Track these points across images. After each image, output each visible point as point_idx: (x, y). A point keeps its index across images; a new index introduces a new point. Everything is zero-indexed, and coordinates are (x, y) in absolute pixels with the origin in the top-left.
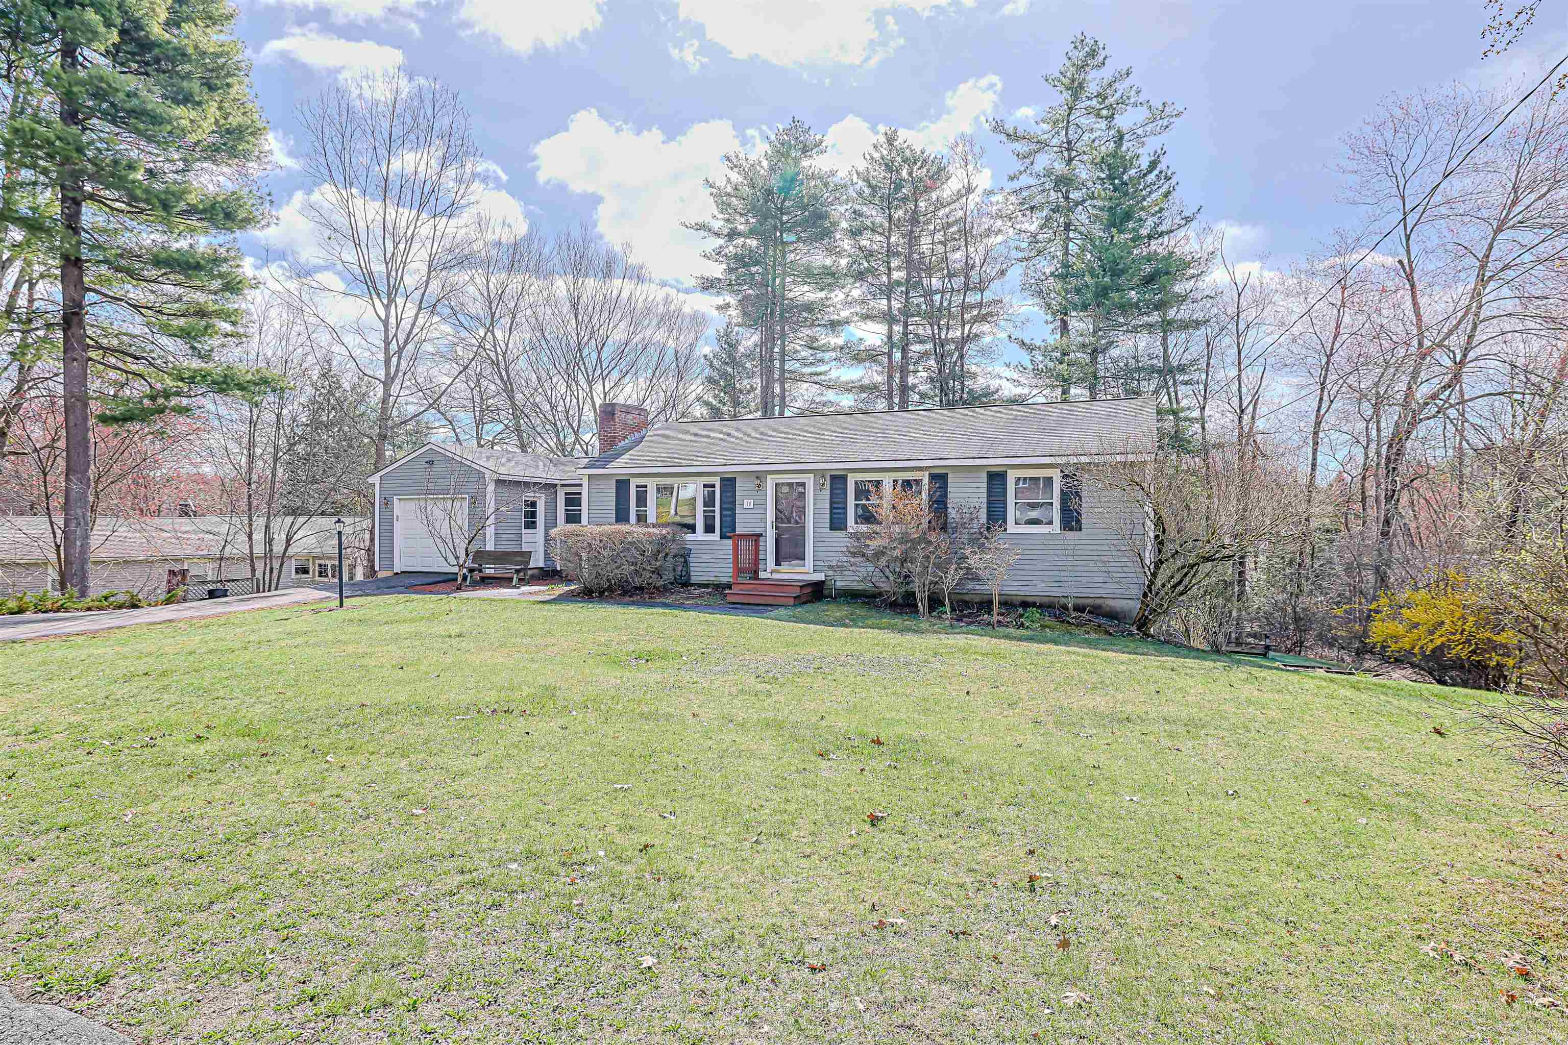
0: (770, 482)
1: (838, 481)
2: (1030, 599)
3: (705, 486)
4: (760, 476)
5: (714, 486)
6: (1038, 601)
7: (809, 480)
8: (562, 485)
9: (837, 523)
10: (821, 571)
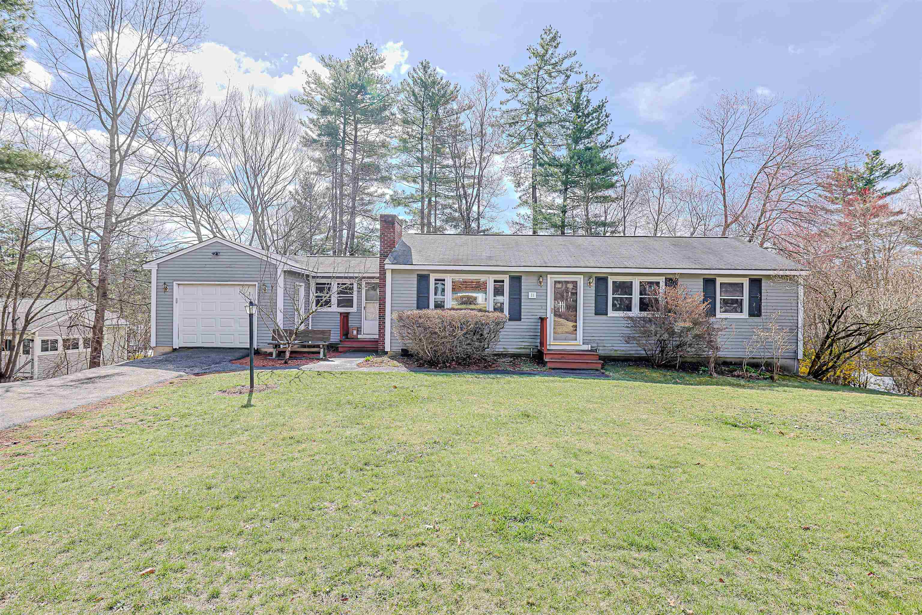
0: (550, 279)
1: (601, 281)
2: (728, 360)
3: (495, 281)
4: (541, 276)
5: (503, 281)
6: (733, 361)
7: (581, 281)
8: (314, 277)
9: (601, 310)
10: (588, 344)
